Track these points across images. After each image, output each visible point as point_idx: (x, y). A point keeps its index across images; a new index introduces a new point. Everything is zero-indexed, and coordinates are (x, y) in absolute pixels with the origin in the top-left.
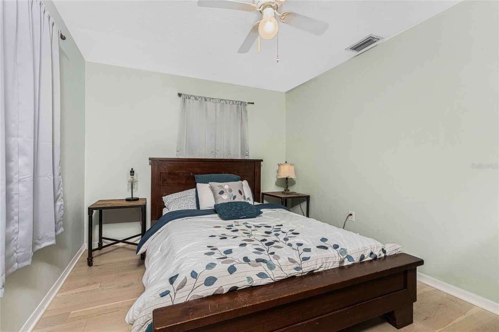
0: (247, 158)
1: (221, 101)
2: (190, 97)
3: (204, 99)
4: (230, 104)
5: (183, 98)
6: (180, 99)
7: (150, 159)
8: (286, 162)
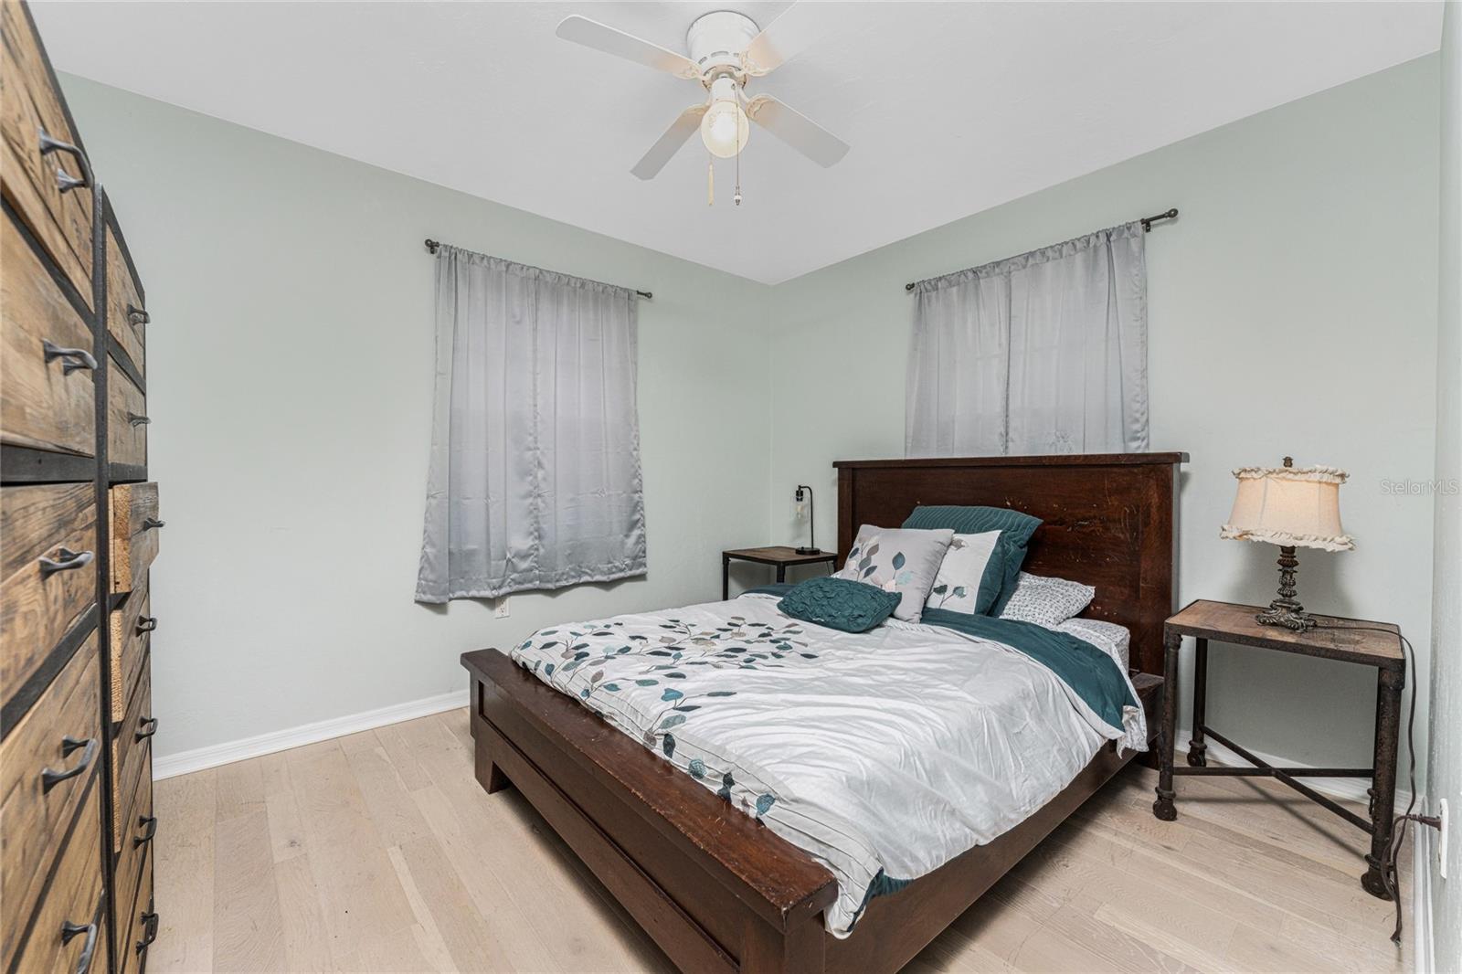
0: (1139, 447)
1: (1027, 259)
2: (937, 285)
3: (970, 275)
4: (1064, 255)
5: (916, 295)
6: (910, 299)
7: (835, 464)
8: (1288, 462)
